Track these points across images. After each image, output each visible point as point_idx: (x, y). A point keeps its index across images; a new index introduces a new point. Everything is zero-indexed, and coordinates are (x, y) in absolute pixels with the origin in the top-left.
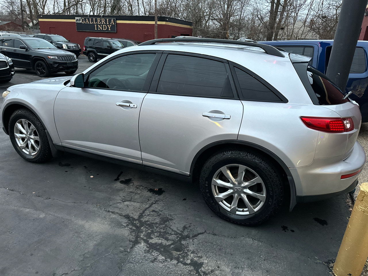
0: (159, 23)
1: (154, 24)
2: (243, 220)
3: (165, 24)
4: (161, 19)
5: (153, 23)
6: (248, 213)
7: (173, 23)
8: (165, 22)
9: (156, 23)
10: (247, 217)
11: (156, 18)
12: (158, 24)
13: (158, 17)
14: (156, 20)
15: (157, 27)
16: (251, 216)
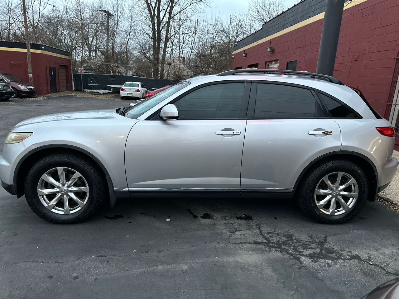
0: (32, 51)
1: (26, 52)
2: (341, 218)
3: (40, 52)
4: (35, 46)
5: (25, 50)
6: (344, 211)
7: (49, 53)
8: (40, 50)
9: (28, 50)
10: (344, 215)
11: (28, 45)
12: (31, 53)
13: (30, 44)
14: (29, 47)
15: (30, 56)
16: (347, 213)
